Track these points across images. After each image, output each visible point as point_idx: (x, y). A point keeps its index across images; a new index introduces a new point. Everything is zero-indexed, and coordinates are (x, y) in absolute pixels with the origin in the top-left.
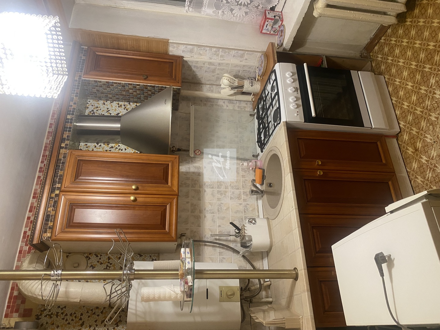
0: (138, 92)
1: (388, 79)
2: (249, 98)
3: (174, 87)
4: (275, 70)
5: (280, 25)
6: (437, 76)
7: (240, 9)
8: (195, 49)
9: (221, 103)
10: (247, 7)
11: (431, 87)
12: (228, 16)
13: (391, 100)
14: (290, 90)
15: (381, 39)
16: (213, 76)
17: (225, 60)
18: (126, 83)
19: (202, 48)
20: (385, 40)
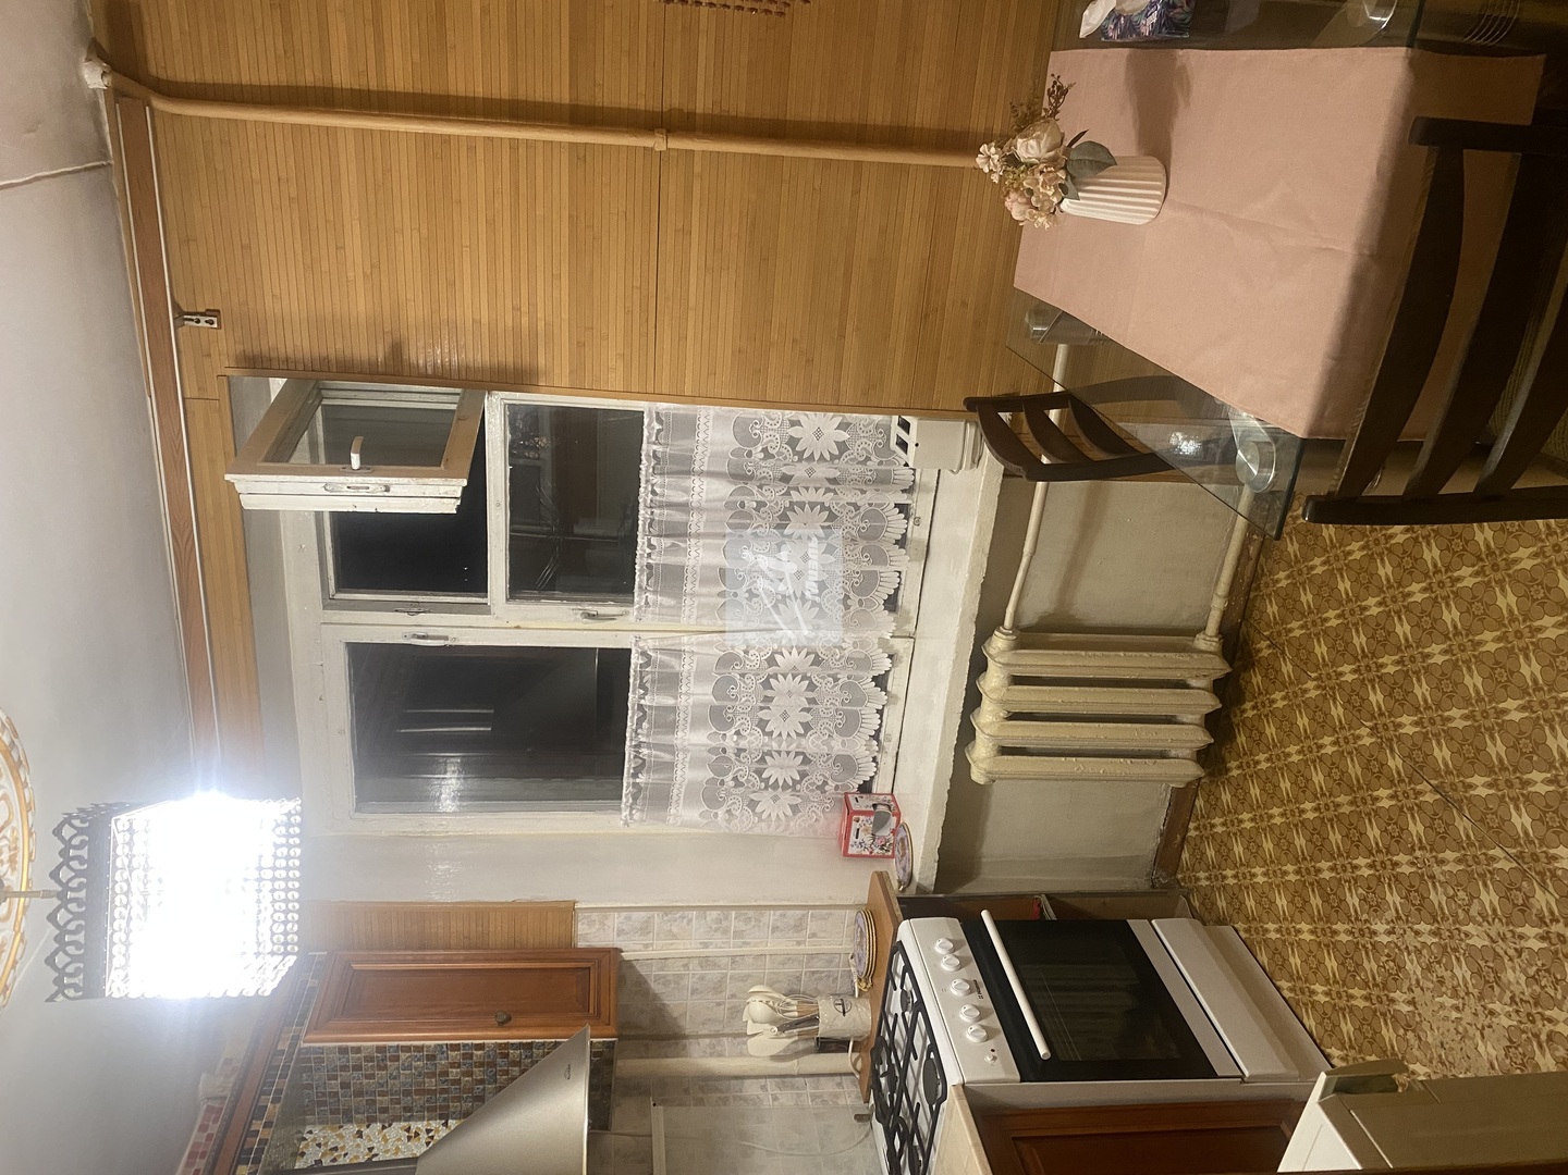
0: (478, 1073)
1: (1248, 931)
2: (844, 1061)
3: (595, 1040)
4: (901, 942)
5: (893, 826)
6: (1356, 883)
7: (775, 799)
8: (657, 917)
9: (751, 1089)
10: (794, 789)
11: (1357, 919)
12: (744, 822)
13: (1278, 989)
14: (956, 989)
15: (1187, 830)
16: (719, 1004)
17: (748, 944)
18: (441, 1046)
19: (677, 916)
20: (1197, 828)
